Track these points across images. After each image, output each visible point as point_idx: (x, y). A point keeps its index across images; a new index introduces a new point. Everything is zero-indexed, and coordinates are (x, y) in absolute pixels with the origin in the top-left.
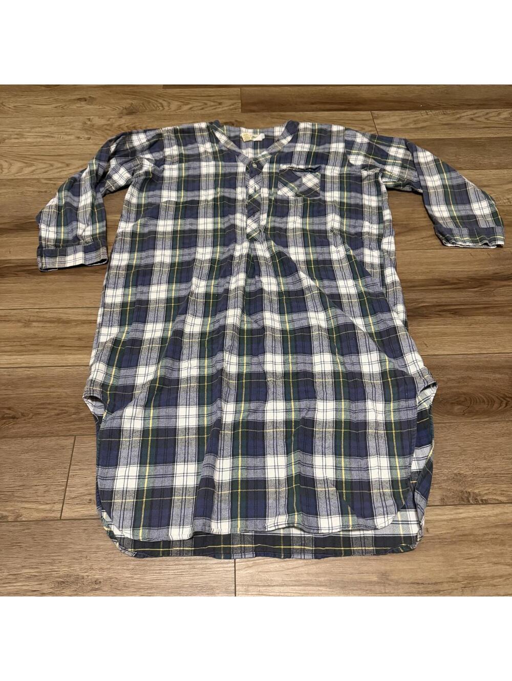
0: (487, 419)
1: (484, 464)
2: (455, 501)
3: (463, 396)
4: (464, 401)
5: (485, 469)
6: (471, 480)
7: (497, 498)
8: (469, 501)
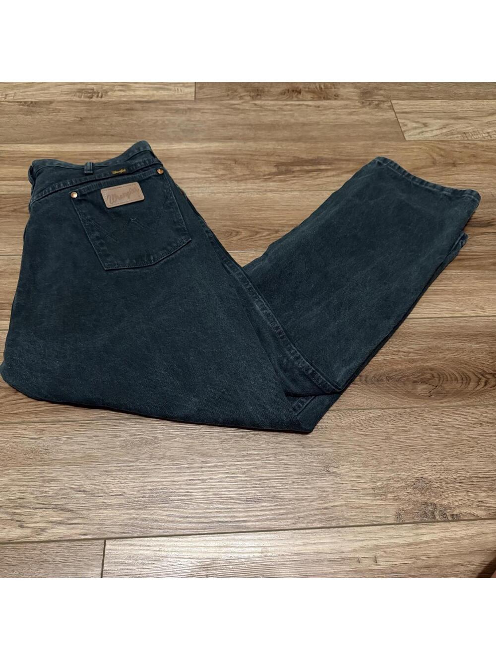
0: (460, 403)
1: (456, 464)
2: (416, 518)
3: (429, 372)
4: (429, 379)
5: (457, 470)
6: (438, 487)
7: (472, 512)
8: (434, 518)
